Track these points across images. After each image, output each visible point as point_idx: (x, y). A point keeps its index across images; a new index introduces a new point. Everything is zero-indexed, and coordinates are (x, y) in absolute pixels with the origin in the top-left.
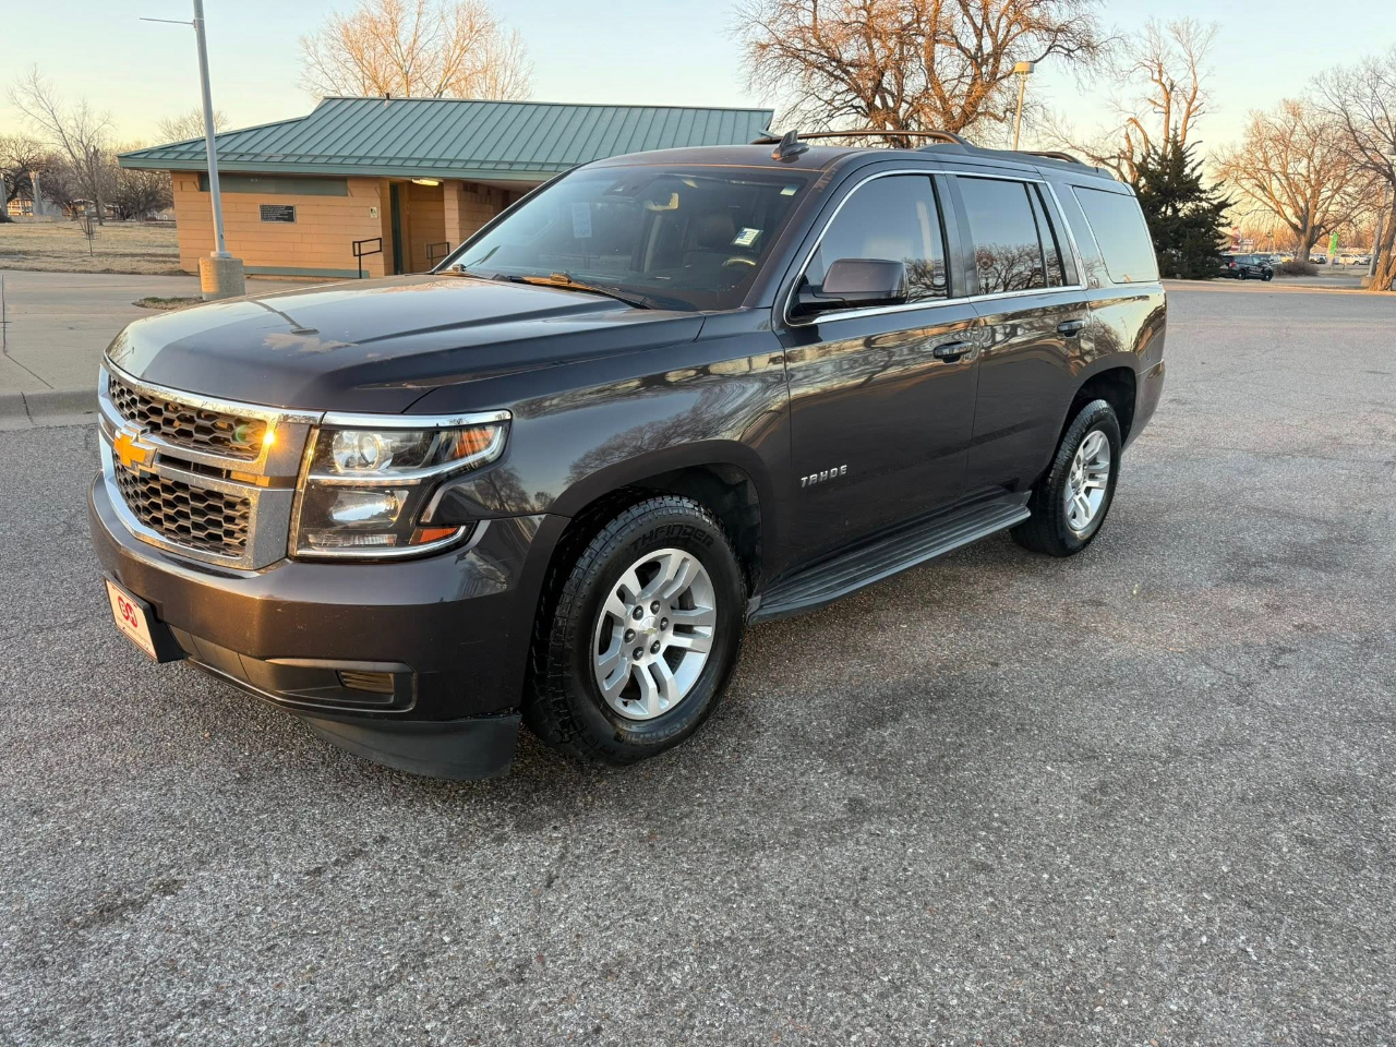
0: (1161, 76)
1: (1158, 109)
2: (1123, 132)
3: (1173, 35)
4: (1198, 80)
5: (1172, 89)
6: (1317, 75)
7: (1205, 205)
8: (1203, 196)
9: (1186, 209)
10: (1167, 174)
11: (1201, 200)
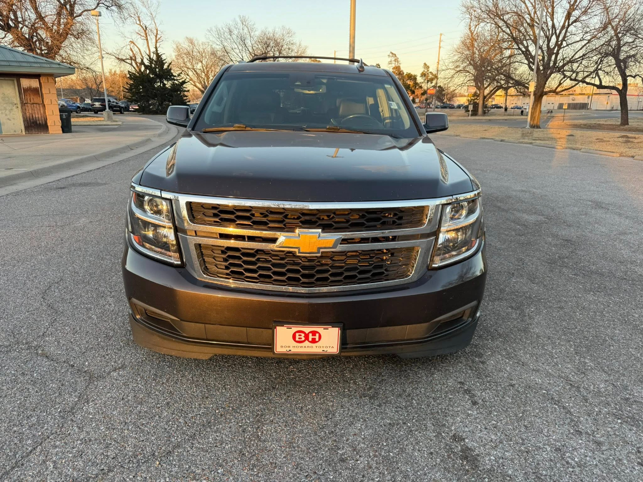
0: (140, 22)
1: (142, 38)
2: (128, 47)
3: (141, 4)
4: (157, 25)
5: (146, 29)
6: (209, 29)
7: (176, 82)
8: (175, 78)
9: (168, 84)
10: (157, 68)
11: (175, 80)
